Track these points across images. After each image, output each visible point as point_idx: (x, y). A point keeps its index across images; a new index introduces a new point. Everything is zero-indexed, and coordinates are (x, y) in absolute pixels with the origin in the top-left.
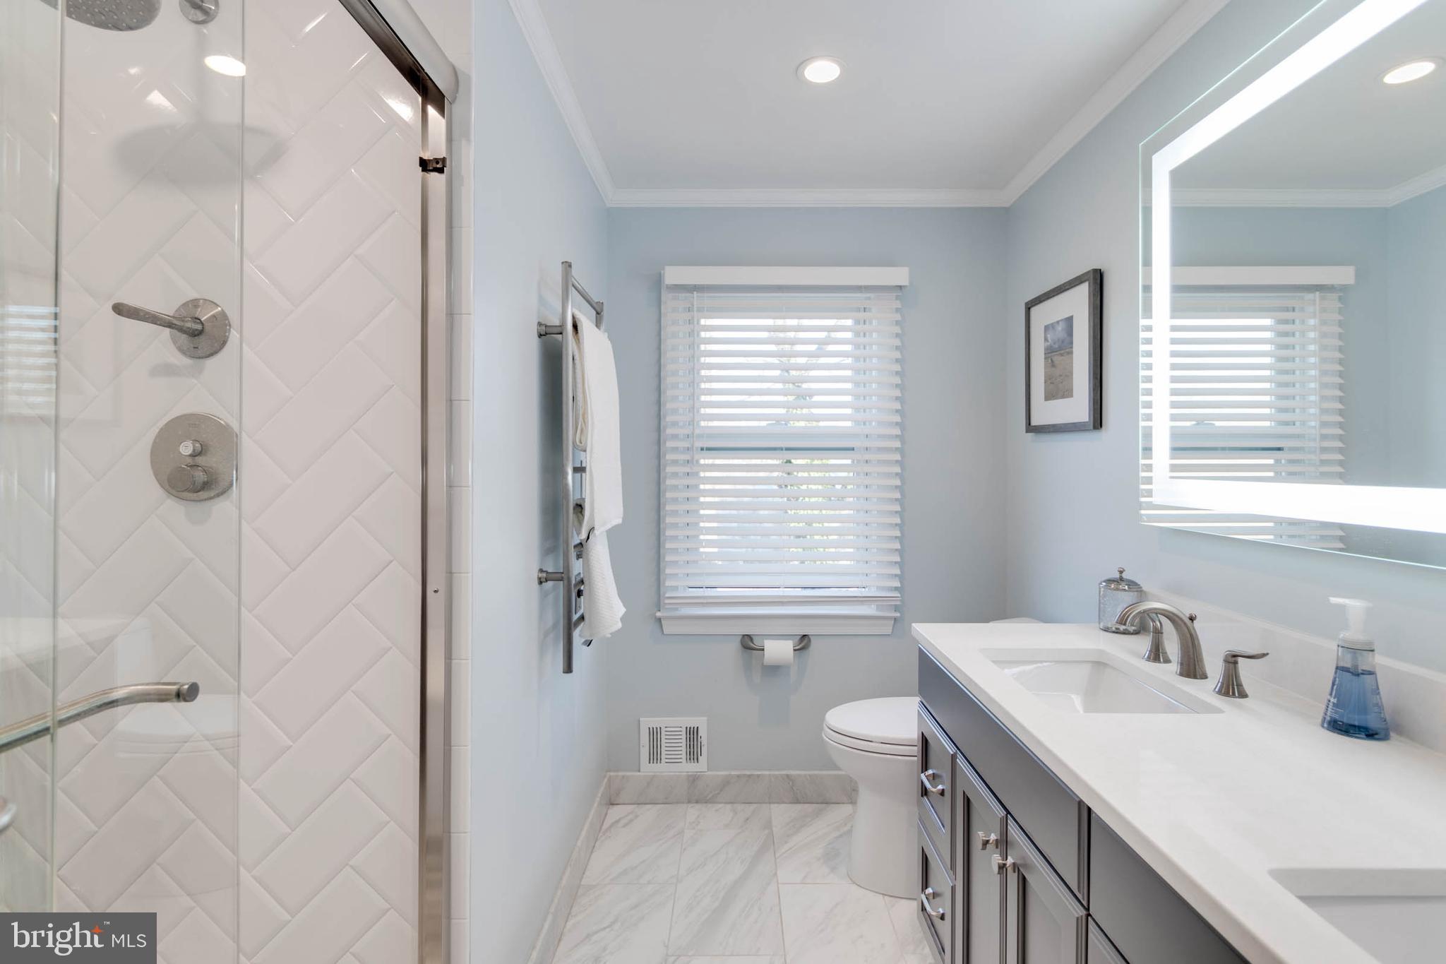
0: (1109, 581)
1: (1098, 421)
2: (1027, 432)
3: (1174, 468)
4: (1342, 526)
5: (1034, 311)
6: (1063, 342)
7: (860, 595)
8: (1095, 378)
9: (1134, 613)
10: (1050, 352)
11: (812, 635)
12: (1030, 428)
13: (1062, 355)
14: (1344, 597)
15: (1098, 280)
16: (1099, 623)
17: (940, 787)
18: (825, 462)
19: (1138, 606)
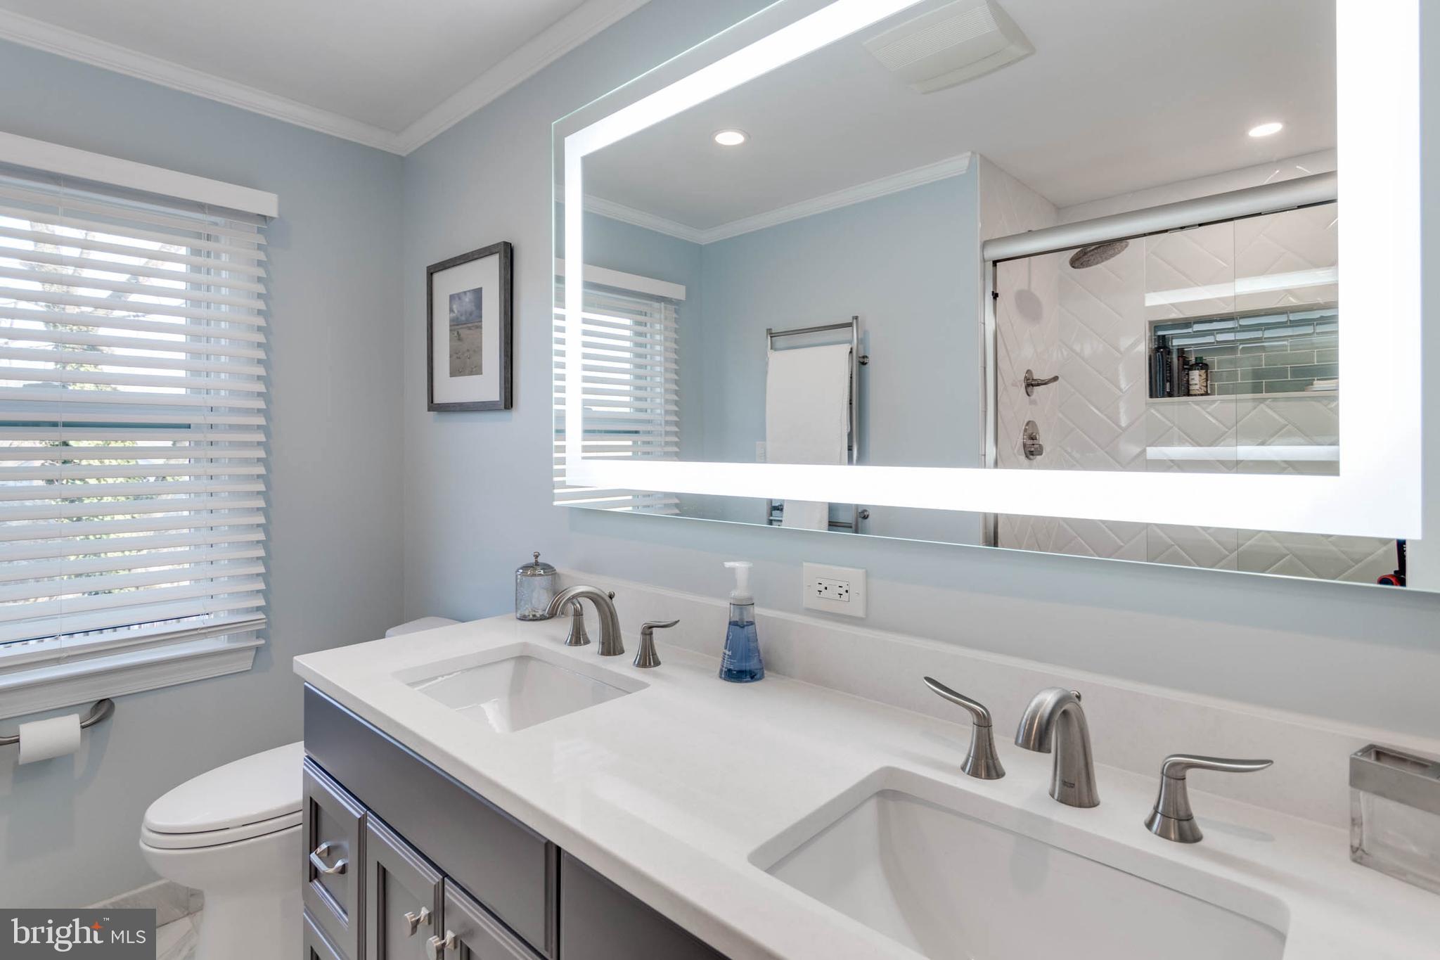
0: (526, 568)
1: (508, 401)
2: (429, 410)
3: (586, 449)
4: (677, 495)
5: (436, 277)
6: (471, 314)
7: (204, 626)
8: (506, 355)
9: (564, 600)
10: (455, 324)
11: (113, 698)
12: (433, 406)
13: (469, 328)
14: (734, 561)
15: (508, 253)
16: (516, 612)
17: (339, 864)
18: (128, 444)
19: (568, 592)
